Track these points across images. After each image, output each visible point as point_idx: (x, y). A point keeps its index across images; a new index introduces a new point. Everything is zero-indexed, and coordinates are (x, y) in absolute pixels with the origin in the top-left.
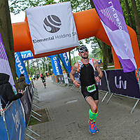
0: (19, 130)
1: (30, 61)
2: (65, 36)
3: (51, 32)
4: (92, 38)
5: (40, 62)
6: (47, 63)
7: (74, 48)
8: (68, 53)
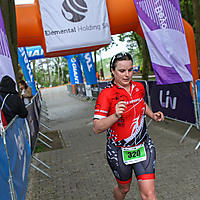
0: (22, 157)
1: (37, 61)
2: (91, 28)
3: (72, 20)
5: (52, 63)
6: (62, 65)
8: (93, 53)
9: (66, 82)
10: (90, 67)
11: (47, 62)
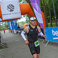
2: (16, 13)
3: (10, 11)
4: (26, 15)
5: (4, 24)
6: (7, 24)
8: (16, 20)
9: (8, 29)
11: (2, 23)
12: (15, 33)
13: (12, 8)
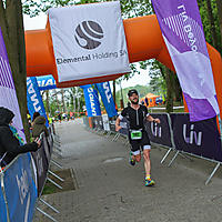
1: (51, 91)
2: (108, 55)
4: (152, 61)
5: (67, 94)
6: (78, 95)
7: (121, 75)
9: (82, 115)
10: (109, 97)
11: (62, 92)
12: (106, 132)
13: (93, 35)
